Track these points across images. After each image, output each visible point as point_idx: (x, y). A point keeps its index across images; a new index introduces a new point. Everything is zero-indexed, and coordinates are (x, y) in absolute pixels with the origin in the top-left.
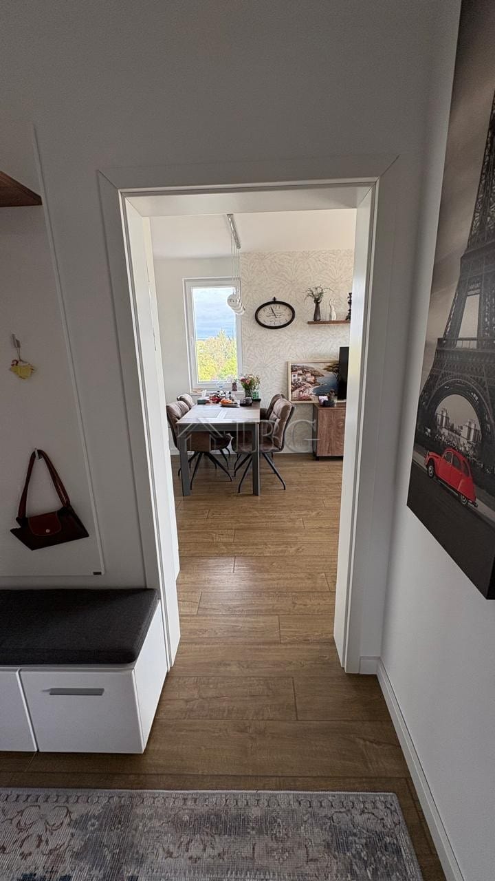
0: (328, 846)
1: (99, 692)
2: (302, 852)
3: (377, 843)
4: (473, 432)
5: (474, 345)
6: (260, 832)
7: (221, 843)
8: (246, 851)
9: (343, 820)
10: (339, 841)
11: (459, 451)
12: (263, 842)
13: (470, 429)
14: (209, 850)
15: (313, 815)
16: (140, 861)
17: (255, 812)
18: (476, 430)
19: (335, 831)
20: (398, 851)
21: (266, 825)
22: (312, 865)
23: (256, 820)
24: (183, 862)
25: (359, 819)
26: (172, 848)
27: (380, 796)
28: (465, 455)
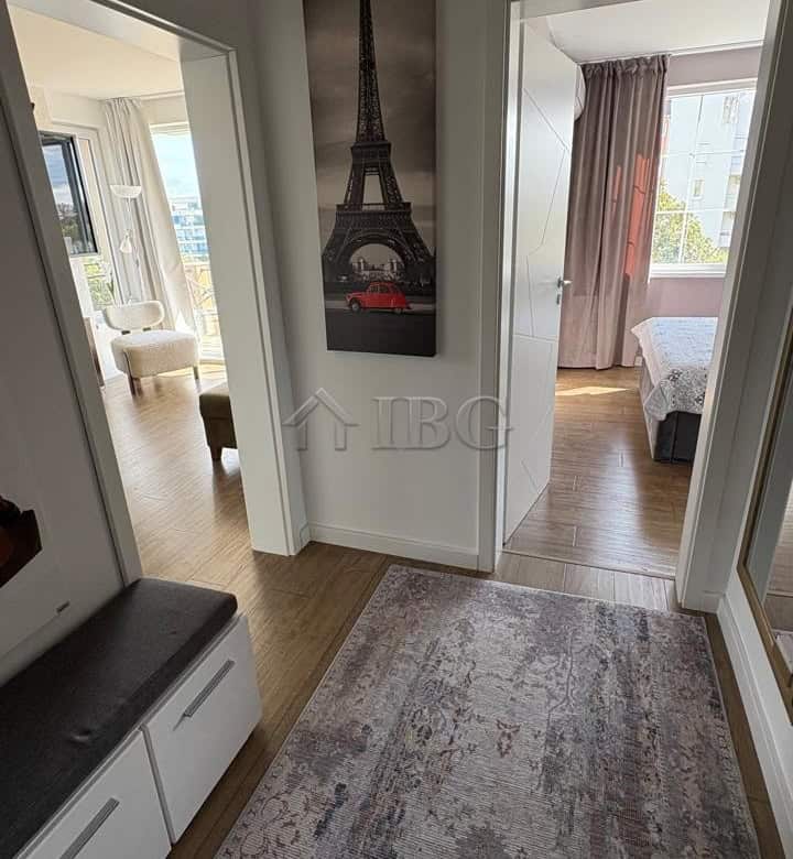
0: (401, 606)
1: (229, 664)
2: (399, 620)
3: (411, 584)
4: (395, 265)
5: (382, 208)
6: (376, 639)
7: (371, 665)
8: (383, 650)
9: (392, 594)
10: (401, 600)
11: (385, 281)
12: (383, 640)
13: (392, 264)
14: (372, 673)
15: (382, 608)
16: (355, 723)
17: (362, 640)
18: (398, 263)
19: (395, 600)
20: (420, 575)
21: (373, 635)
22: (407, 617)
23: (368, 640)
24: (371, 691)
25: (396, 585)
26: (357, 699)
27: (390, 572)
28: (392, 281)
